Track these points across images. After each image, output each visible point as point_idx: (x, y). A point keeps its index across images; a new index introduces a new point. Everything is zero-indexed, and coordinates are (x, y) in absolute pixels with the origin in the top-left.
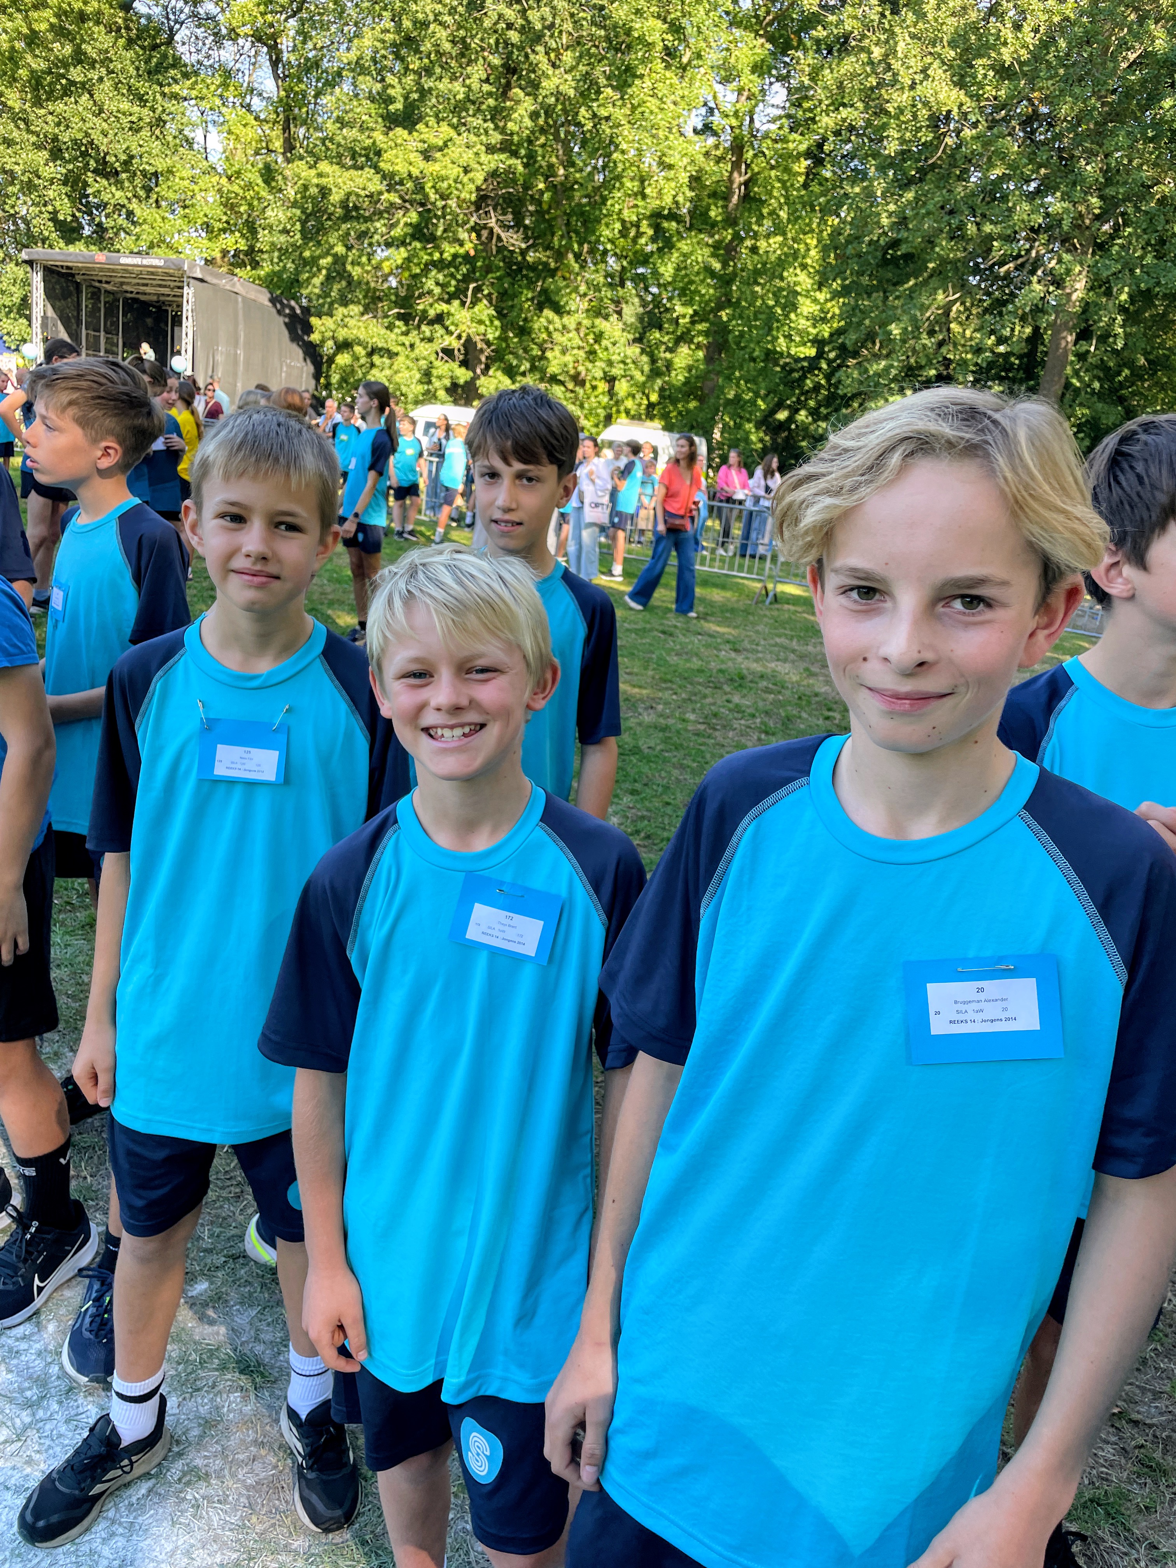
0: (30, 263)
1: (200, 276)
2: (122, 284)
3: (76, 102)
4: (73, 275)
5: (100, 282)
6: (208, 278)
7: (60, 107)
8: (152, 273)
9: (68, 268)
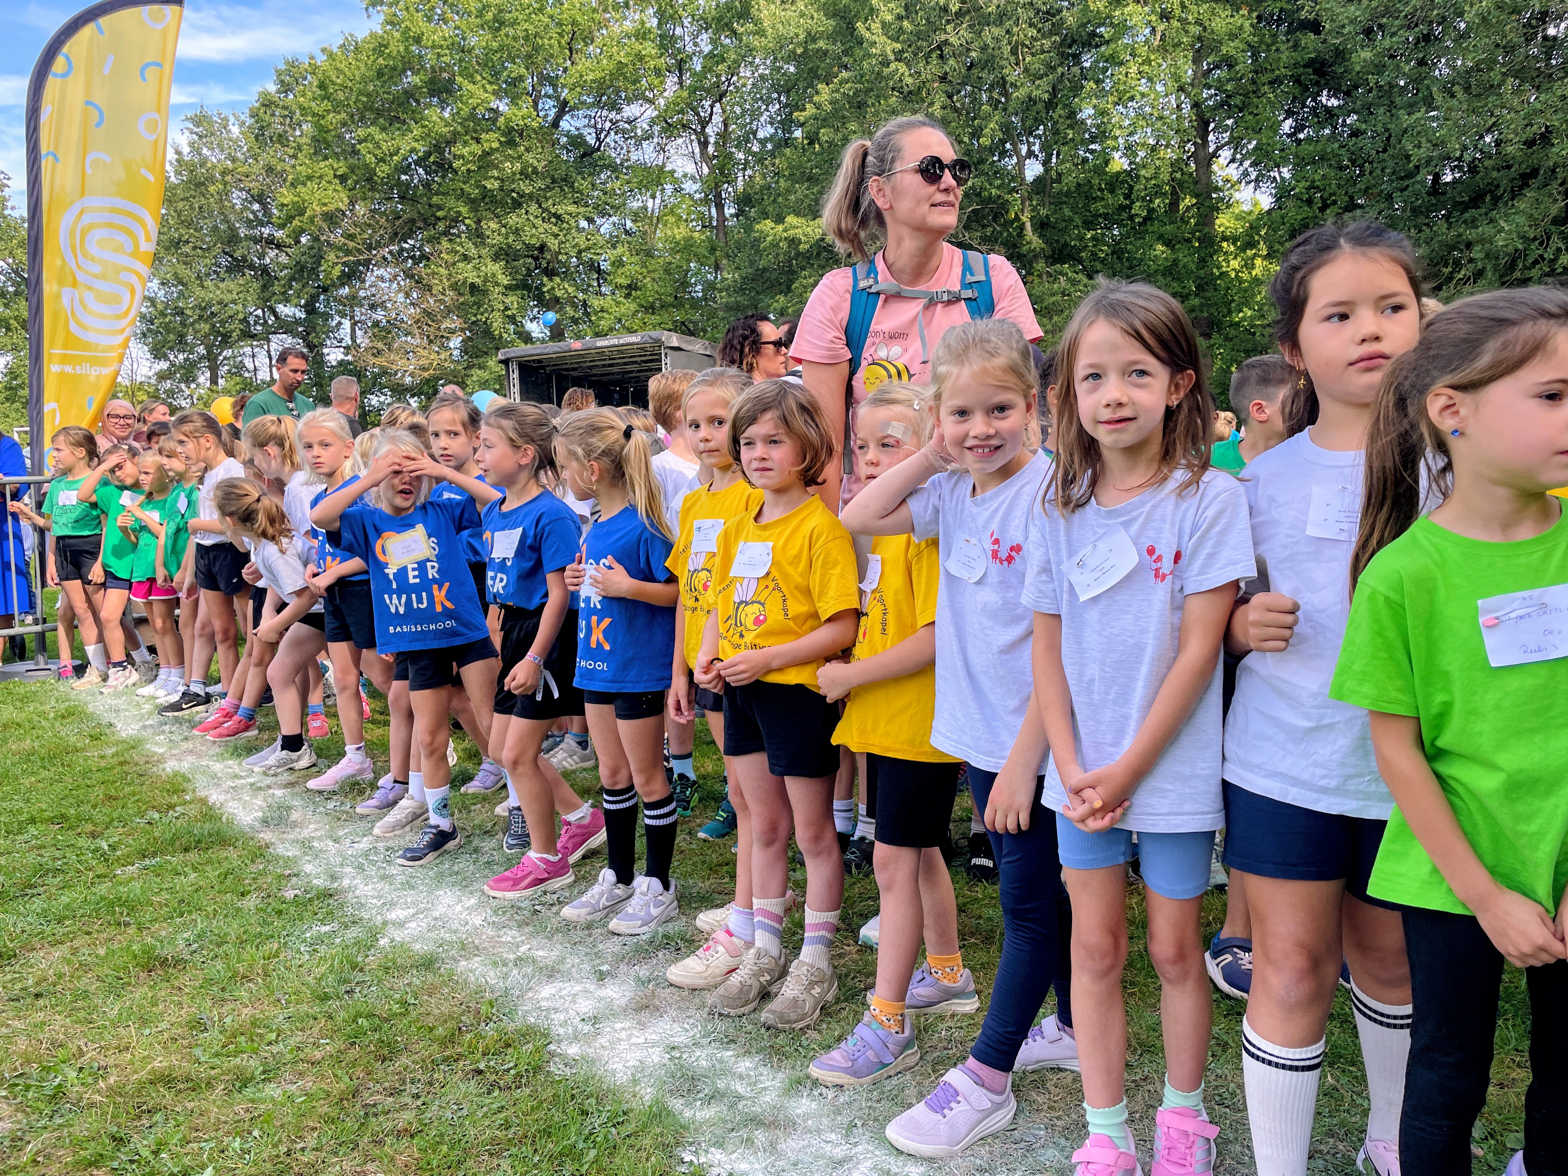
0: (505, 362)
1: (675, 344)
2: (591, 368)
3: (527, 212)
4: (543, 368)
5: (567, 370)
6: (683, 346)
7: (513, 220)
8: (622, 352)
9: (539, 361)
